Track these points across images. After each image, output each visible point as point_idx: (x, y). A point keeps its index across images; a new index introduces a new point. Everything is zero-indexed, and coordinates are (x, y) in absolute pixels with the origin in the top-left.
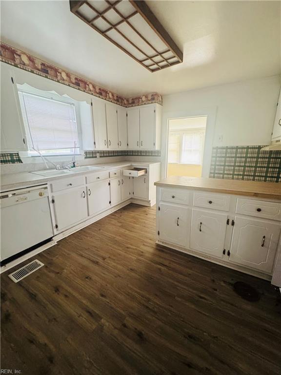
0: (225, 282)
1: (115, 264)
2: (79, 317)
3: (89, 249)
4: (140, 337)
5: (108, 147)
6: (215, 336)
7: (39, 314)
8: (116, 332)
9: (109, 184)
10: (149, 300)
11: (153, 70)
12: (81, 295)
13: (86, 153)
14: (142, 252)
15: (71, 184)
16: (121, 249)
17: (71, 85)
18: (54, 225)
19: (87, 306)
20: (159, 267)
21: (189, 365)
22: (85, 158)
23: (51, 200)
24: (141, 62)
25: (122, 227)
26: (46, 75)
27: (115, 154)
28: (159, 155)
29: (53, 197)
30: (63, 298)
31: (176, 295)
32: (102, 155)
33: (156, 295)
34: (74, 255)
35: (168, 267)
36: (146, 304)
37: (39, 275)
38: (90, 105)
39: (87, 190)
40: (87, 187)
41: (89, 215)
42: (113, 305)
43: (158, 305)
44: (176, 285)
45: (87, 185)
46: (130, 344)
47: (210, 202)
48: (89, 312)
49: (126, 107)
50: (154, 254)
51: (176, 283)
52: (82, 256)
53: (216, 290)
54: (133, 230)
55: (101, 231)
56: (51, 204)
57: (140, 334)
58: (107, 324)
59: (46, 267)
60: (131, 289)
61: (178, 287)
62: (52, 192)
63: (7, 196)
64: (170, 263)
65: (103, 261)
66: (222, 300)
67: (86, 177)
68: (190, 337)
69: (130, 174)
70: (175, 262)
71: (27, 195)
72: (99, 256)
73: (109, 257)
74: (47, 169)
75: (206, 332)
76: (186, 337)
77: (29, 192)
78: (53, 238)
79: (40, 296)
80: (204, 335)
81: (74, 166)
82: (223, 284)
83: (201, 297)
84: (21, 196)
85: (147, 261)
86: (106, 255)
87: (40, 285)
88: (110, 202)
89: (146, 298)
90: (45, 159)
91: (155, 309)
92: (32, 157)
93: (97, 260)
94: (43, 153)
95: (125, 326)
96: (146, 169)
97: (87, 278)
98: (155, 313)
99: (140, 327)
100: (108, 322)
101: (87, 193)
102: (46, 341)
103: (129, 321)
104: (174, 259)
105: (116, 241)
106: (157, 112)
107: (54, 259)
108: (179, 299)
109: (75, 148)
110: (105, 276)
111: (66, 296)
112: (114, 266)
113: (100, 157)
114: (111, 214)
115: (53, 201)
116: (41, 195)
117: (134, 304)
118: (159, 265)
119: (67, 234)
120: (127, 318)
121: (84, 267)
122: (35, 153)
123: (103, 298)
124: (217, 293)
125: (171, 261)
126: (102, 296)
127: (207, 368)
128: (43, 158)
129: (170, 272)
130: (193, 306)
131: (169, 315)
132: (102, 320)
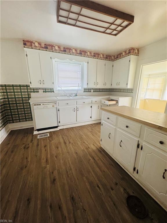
0: (125, 189)
1: (72, 147)
2: (43, 159)
3: (68, 136)
4: (54, 181)
5: (96, 86)
6: (85, 209)
7: (35, 152)
8: (48, 173)
9: (91, 107)
10: (71, 169)
11: (116, 35)
12: (50, 152)
13: (85, 89)
14: (89, 148)
15: (68, 104)
16: (80, 142)
17: (77, 55)
18: (59, 121)
19: (48, 157)
20: (91, 158)
21: (60, 208)
22: (84, 92)
23: (58, 109)
24: (104, 32)
25: (91, 132)
26: (65, 52)
27: (104, 91)
28: (132, 92)
29: (59, 108)
30: (44, 150)
31: (85, 176)
32: (95, 91)
33: (76, 170)
34: (61, 136)
35: (95, 160)
36: (68, 170)
37: (45, 139)
38: (87, 63)
39: (76, 108)
40: (77, 107)
41: (77, 121)
42: (56, 163)
43: (72, 174)
44: (90, 172)
45: (77, 105)
46: (48, 181)
47: (127, 127)
48: (47, 160)
49: (113, 61)
50: (94, 151)
51: (91, 171)
52: (63, 138)
53: (112, 189)
54: (95, 135)
55: (80, 131)
56: (58, 111)
57: (54, 180)
58: (48, 168)
59: (49, 137)
60: (68, 160)
61: (90, 173)
62: (59, 106)
63: (40, 105)
64: (98, 160)
65: (68, 143)
66: (110, 197)
67: (77, 102)
68: (73, 198)
69: (104, 102)
70: (102, 160)
71: (48, 106)
72: (69, 141)
73: (72, 143)
74: (63, 96)
75: (82, 203)
76: (70, 196)
77: (49, 104)
78: (58, 127)
79: (39, 146)
80: (80, 203)
81: (76, 96)
82: (122, 190)
83: (98, 186)
84: (45, 105)
85: (87, 152)
86: (72, 142)
87: (43, 142)
88: (91, 117)
89: (70, 168)
90: (64, 91)
91: (69, 176)
92: (58, 90)
93: (67, 142)
94: (63, 89)
95: (53, 173)
96: (117, 100)
97: (57, 147)
98: (68, 177)
99: (57, 177)
100: (49, 167)
101: (76, 109)
102: (29, 161)
103: (56, 172)
104: (103, 159)
105: (82, 137)
106: (131, 61)
107: (53, 135)
108: (85, 179)
109: (78, 86)
110: (64, 150)
111: (46, 150)
112: (71, 148)
113: (93, 92)
114: (91, 124)
115: (59, 110)
116: (53, 106)
117: (64, 168)
118: (91, 157)
119: (65, 127)
120: (56, 171)
121: (60, 143)
122: (60, 89)
123: (55, 158)
124: (112, 191)
125: (100, 159)
126: (56, 157)
127: (65, 217)
128: (63, 91)
129: (94, 164)
130: (89, 187)
131: (73, 182)
132: (48, 166)
